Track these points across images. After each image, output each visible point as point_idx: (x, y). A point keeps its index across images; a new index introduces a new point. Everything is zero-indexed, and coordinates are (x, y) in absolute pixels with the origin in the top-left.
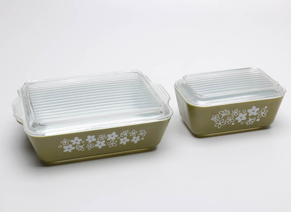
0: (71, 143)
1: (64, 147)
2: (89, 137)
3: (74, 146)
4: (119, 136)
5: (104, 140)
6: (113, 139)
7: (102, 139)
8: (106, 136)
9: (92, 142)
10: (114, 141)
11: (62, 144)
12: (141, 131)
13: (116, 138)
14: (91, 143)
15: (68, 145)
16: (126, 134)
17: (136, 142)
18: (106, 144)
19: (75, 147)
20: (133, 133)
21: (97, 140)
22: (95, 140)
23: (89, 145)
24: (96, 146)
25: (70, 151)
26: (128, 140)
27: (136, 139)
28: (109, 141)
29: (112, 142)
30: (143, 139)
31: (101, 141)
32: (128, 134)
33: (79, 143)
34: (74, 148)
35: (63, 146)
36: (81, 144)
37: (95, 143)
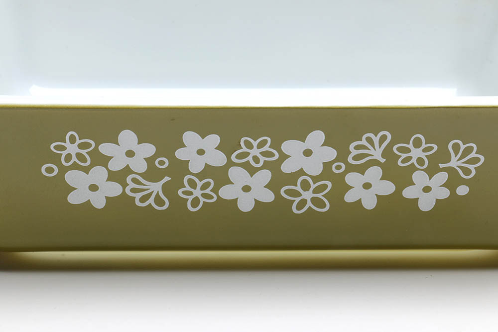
0: (102, 160)
1: (71, 177)
2: (190, 138)
3: (118, 177)
4: (342, 155)
5: (266, 165)
6: (314, 167)
7: (256, 159)
8: (276, 145)
9: (208, 171)
10: (315, 179)
11: (56, 159)
12: (456, 148)
13: (327, 166)
14: (201, 176)
15: (86, 170)
16: (377, 154)
17: (426, 204)
18: (277, 193)
19: (124, 185)
20: (416, 153)
21: (230, 164)
22: (218, 159)
23: (193, 184)
24: (226, 193)
25: (98, 202)
26: (388, 188)
27: (427, 189)
28: (292, 178)
29: (305, 186)
30: (463, 190)
31: (252, 171)
32: (387, 153)
33: (139, 165)
34: (115, 190)
35: (63, 170)
36: (152, 174)
37: (220, 176)
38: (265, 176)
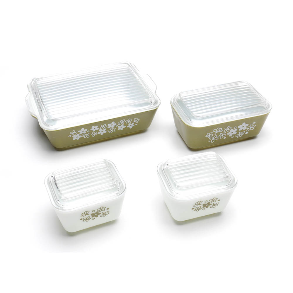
0: (78, 133)
2: (93, 127)
3: (81, 135)
4: (117, 124)
5: (105, 128)
6: (113, 126)
7: (104, 128)
8: (107, 125)
9: (96, 131)
10: (113, 128)
11: (71, 134)
12: (135, 119)
13: (115, 126)
14: (94, 132)
15: (76, 135)
16: (123, 123)
17: (131, 127)
18: (107, 131)
19: (82, 135)
20: (129, 121)
21: (99, 129)
22: (98, 129)
23: (93, 133)
24: (99, 133)
25: (78, 139)
26: (125, 127)
27: (131, 126)
28: (109, 129)
29: (112, 129)
30: (136, 124)
31: (103, 129)
32: (125, 122)
33: (85, 132)
34: (81, 136)
35: (72, 136)
36: (87, 133)
37: (98, 131)
38: (105, 129)
